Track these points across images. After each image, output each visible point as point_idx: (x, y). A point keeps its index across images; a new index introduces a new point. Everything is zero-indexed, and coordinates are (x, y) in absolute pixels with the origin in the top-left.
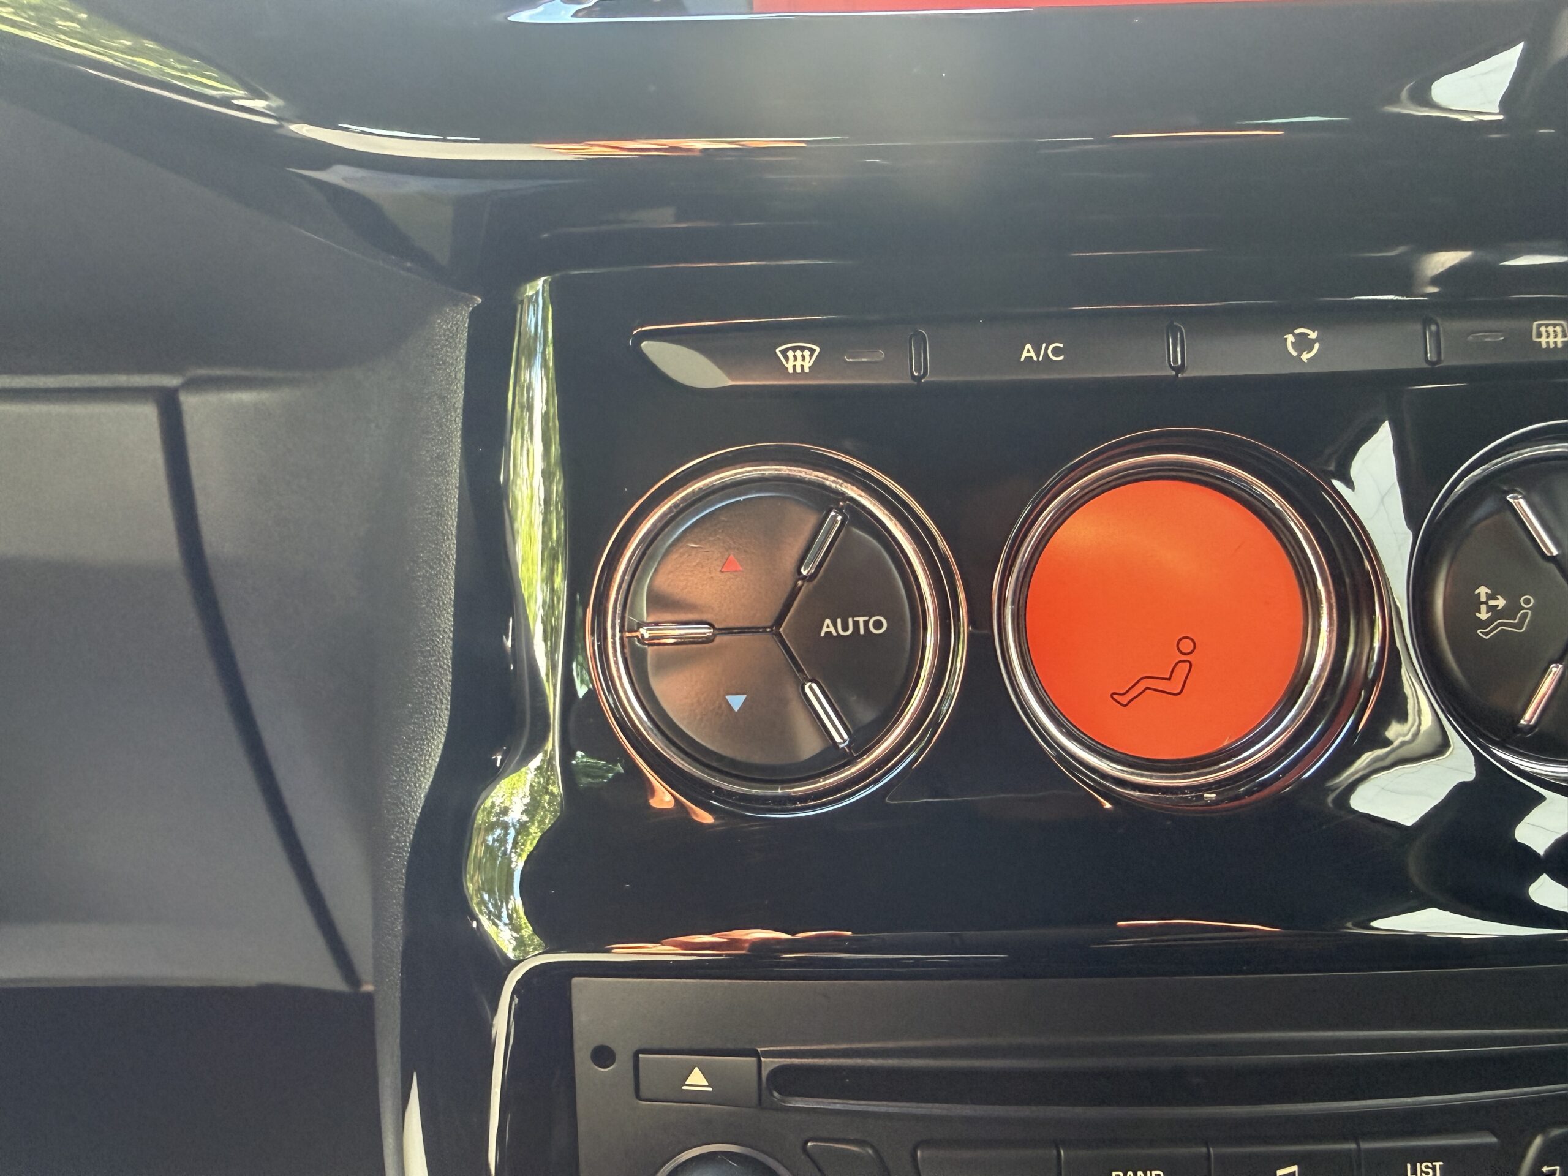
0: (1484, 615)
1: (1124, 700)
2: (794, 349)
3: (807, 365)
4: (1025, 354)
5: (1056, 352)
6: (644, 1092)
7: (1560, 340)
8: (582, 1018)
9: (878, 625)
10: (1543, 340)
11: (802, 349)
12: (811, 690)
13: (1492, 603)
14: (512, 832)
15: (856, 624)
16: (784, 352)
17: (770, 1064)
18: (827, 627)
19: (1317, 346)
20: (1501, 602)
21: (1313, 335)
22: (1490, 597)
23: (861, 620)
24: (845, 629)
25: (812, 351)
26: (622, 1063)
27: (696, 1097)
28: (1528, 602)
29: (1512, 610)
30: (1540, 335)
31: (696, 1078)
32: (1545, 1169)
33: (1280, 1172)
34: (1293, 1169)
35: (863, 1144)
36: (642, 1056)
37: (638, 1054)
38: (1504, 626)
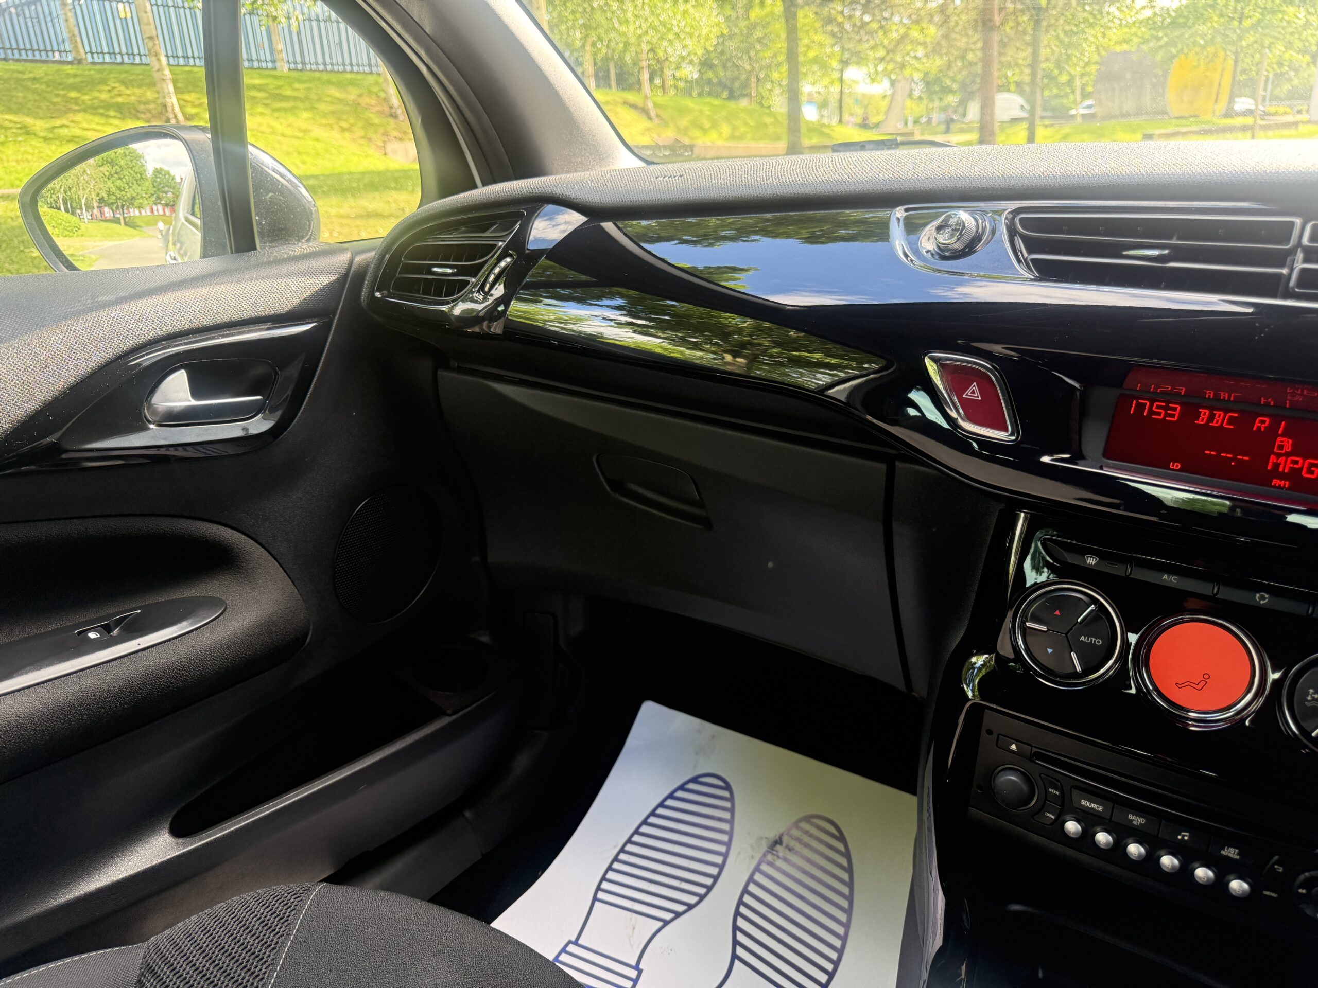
0: (1309, 698)
1: (1180, 686)
2: (1091, 557)
3: (1094, 563)
4: (1164, 577)
5: (1175, 579)
6: (998, 745)
8: (985, 721)
9: (1099, 642)
11: (1093, 558)
12: (1073, 655)
13: (1313, 695)
15: (1092, 640)
16: (1088, 557)
17: (1034, 750)
18: (1082, 638)
19: (1267, 599)
21: (1267, 596)
22: (1313, 693)
23: (1094, 639)
24: (1088, 640)
25: (1096, 559)
26: (995, 736)
27: (1012, 752)
31: (1013, 747)
32: (1276, 866)
33: (1183, 833)
34: (1187, 834)
35: (1058, 781)
36: (1000, 736)
37: (999, 734)
38: (1315, 704)
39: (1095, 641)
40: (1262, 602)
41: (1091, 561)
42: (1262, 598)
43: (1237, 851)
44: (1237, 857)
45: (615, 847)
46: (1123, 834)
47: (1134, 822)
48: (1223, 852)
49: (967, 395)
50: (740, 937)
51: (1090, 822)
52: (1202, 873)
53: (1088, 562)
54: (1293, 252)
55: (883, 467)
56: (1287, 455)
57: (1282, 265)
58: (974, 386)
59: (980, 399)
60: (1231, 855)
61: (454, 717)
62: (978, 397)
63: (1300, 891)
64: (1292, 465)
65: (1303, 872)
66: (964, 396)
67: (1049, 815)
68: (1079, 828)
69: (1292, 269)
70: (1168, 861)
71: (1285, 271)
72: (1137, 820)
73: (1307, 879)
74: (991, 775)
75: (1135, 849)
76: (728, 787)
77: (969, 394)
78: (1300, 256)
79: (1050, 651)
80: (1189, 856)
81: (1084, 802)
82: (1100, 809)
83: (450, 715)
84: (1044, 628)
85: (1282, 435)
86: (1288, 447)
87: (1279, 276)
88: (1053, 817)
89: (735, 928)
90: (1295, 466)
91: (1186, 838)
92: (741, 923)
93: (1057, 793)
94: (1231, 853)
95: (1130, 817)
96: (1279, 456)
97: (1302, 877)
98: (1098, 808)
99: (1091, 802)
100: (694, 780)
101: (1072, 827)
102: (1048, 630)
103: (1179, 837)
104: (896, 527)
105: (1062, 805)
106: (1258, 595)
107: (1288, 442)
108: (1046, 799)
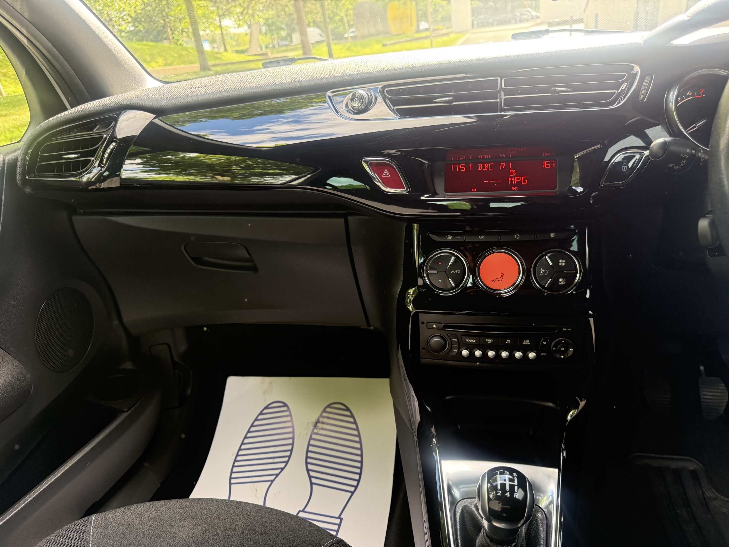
0: (541, 272)
1: (493, 281)
3: (450, 238)
4: (479, 238)
5: (483, 237)
6: (428, 327)
7: (554, 236)
8: (420, 318)
9: (459, 272)
10: (551, 236)
11: (450, 236)
12: (450, 280)
14: (411, 295)
15: (456, 271)
16: (447, 237)
17: (443, 324)
18: (452, 272)
19: (519, 237)
20: (544, 271)
21: (519, 235)
22: (542, 270)
23: (457, 271)
24: (454, 272)
26: (425, 324)
27: (434, 328)
28: (547, 271)
29: (545, 272)
30: (551, 235)
31: (434, 326)
32: (543, 342)
33: (508, 341)
34: (509, 340)
35: (455, 335)
36: (428, 323)
37: (427, 323)
38: (544, 274)
40: (517, 238)
41: (449, 238)
42: (517, 237)
43: (528, 341)
44: (529, 343)
45: (233, 455)
46: (484, 348)
47: (488, 342)
48: (524, 343)
49: (384, 175)
50: (312, 474)
51: (471, 348)
52: (518, 355)
53: (448, 238)
54: (499, 92)
55: (342, 220)
56: (515, 176)
57: (497, 98)
58: (386, 171)
59: (390, 176)
60: (527, 343)
61: (129, 412)
62: (389, 175)
63: (554, 349)
64: (517, 180)
65: (553, 341)
66: (383, 176)
67: (454, 351)
68: (468, 352)
69: (501, 99)
70: (504, 354)
71: (498, 100)
72: (489, 341)
73: (555, 344)
74: (428, 342)
75: (491, 354)
76: (285, 405)
77: (385, 175)
78: (503, 93)
79: (440, 281)
80: (511, 350)
81: (467, 340)
82: (474, 341)
83: (127, 412)
84: (436, 272)
85: (511, 169)
86: (514, 174)
87: (497, 102)
88: (456, 351)
89: (308, 470)
90: (519, 180)
91: (509, 342)
92: (310, 467)
93: (456, 340)
94: (527, 342)
95: (487, 340)
96: (512, 177)
97: (553, 343)
98: (473, 341)
99: (470, 339)
100: (267, 407)
101: (465, 353)
102: (438, 272)
103: (507, 343)
104: (353, 248)
105: (459, 345)
106: (515, 236)
107: (514, 171)
108: (452, 344)
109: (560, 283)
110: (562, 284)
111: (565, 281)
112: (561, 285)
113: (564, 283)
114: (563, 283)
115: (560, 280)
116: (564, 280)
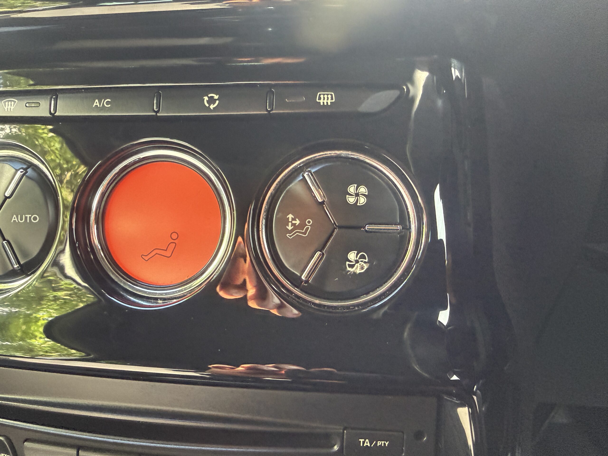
2: (8, 101)
3: (12, 108)
4: (95, 104)
7: (329, 101)
9: (35, 219)
10: (321, 101)
11: (11, 101)
15: (26, 218)
16: (5, 103)
18: (14, 218)
19: (217, 102)
21: (216, 97)
23: (28, 216)
24: (21, 219)
25: (15, 102)
29: (302, 226)
30: (320, 99)
35: (5, 438)
38: (298, 233)
39: (30, 217)
109: (352, 266)
110: (358, 271)
111: (367, 260)
112: (355, 273)
113: (366, 267)
114: (362, 268)
115: (352, 256)
116: (363, 257)
